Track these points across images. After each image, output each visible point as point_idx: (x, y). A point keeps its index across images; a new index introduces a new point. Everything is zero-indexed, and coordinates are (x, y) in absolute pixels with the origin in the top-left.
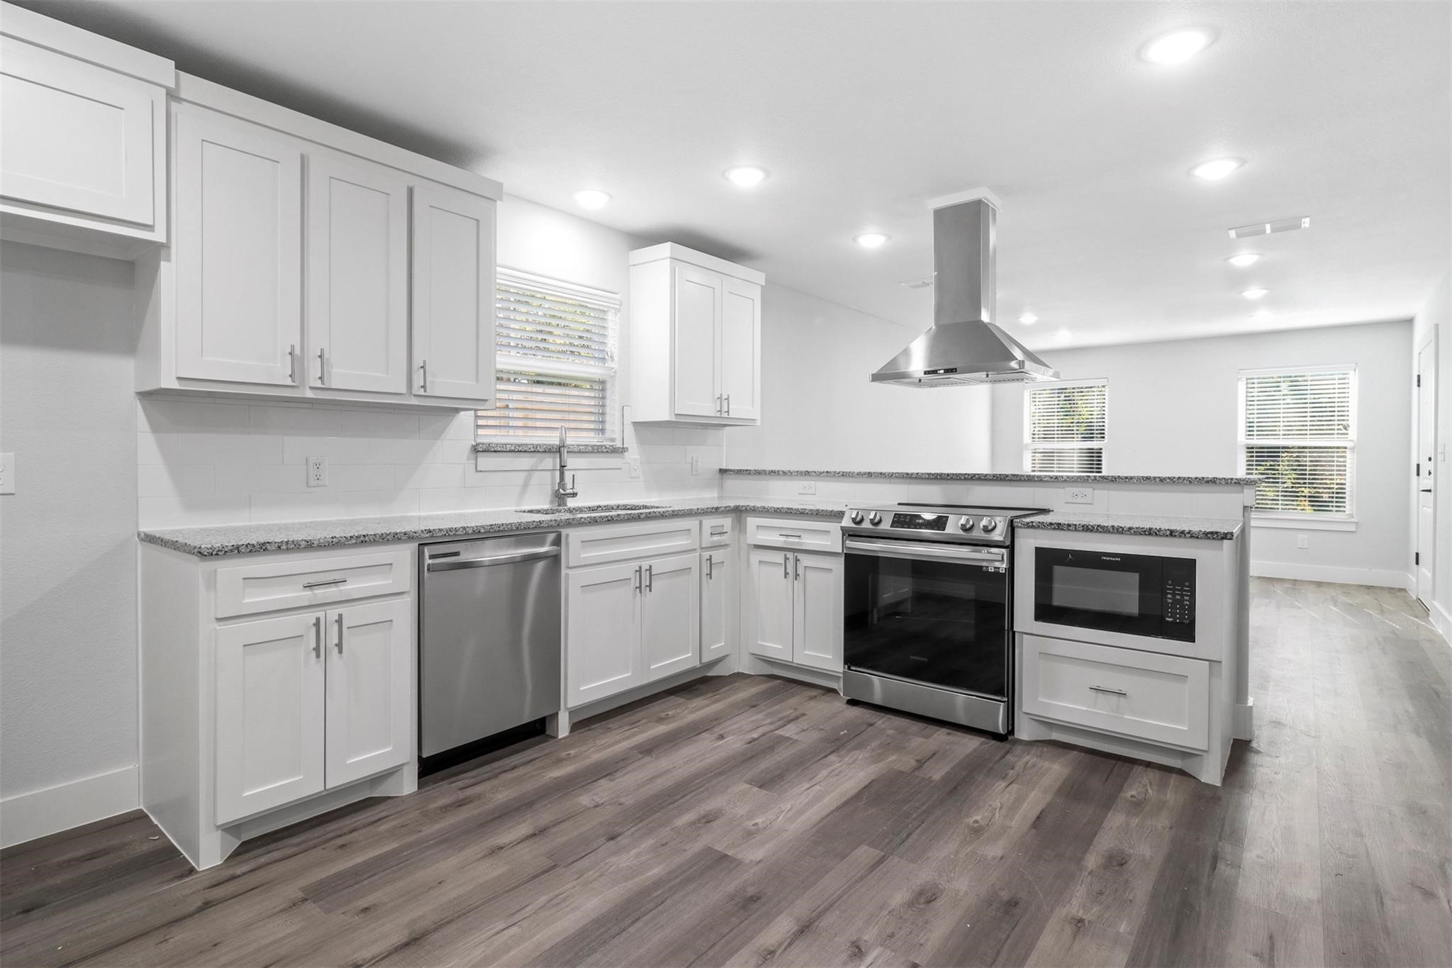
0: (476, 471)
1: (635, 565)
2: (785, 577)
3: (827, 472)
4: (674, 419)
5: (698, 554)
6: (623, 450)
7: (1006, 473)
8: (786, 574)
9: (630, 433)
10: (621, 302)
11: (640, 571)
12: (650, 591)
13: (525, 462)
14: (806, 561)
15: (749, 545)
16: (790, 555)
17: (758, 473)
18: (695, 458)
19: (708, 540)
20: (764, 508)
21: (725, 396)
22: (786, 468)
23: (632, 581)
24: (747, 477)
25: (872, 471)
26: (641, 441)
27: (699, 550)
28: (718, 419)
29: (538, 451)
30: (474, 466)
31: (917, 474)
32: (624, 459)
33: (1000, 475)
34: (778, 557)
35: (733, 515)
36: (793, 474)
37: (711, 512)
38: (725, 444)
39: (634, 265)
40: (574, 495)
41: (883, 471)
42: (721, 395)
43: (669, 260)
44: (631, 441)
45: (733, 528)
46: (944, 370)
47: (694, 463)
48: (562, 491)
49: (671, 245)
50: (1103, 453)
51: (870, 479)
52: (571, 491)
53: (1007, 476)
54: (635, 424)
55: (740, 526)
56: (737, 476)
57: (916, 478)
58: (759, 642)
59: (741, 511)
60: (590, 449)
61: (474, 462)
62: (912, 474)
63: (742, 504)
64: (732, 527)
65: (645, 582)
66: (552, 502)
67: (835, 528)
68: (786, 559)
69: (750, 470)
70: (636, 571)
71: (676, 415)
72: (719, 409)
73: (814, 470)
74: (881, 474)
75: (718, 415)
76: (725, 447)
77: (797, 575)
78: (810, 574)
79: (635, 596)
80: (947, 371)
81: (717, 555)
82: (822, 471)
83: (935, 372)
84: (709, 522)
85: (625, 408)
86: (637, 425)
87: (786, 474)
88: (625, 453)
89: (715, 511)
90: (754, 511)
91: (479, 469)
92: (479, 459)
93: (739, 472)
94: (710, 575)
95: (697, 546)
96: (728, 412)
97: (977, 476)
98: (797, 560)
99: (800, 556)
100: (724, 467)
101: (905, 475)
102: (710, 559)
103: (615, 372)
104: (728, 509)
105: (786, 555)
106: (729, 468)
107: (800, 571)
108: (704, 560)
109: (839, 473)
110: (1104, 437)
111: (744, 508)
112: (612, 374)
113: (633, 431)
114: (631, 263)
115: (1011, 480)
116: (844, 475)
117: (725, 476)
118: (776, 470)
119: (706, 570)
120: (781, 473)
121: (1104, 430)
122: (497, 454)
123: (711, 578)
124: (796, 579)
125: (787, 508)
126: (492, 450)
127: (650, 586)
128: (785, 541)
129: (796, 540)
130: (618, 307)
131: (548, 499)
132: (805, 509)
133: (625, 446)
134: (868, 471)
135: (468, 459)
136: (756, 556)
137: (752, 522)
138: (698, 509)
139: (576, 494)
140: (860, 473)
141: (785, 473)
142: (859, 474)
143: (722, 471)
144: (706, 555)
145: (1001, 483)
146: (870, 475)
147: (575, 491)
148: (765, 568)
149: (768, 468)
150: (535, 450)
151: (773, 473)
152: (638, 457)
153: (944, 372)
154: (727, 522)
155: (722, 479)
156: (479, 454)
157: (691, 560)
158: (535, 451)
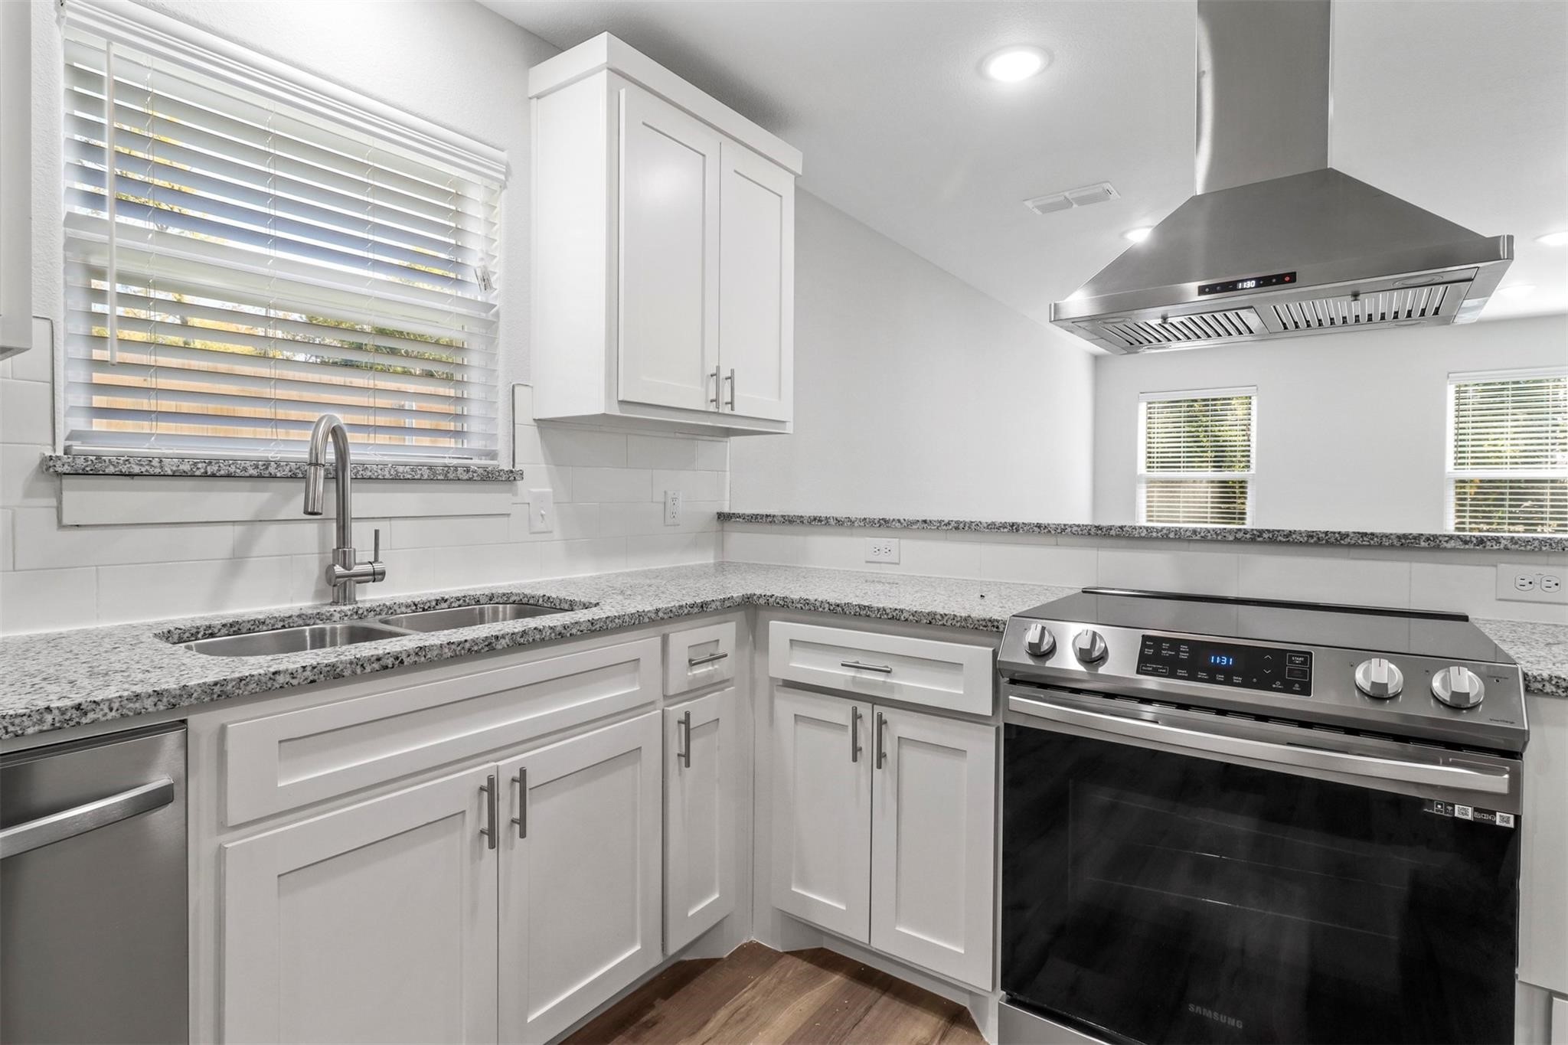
0: (61, 525)
1: (479, 773)
2: (855, 759)
3: (925, 521)
4: (616, 411)
5: (659, 711)
6: (511, 477)
7: (1343, 530)
8: (856, 750)
9: (529, 442)
10: (508, 166)
11: (490, 788)
12: (523, 835)
13: (240, 501)
14: (901, 725)
15: (772, 679)
16: (864, 709)
17: (789, 521)
18: (670, 493)
19: (681, 676)
20: (807, 602)
21: (725, 373)
22: (841, 513)
23: (470, 818)
24: (768, 527)
25: (1020, 521)
26: (556, 458)
27: (661, 704)
28: (713, 417)
29: (272, 477)
30: (54, 511)
31: (1121, 528)
32: (515, 494)
33: (1326, 533)
34: (839, 712)
35: (740, 615)
36: (856, 524)
37: (688, 614)
38: (728, 469)
39: (538, 97)
40: (377, 576)
41: (1044, 521)
42: (718, 368)
43: (605, 72)
44: (531, 456)
45: (740, 642)
46: (1258, 280)
47: (669, 502)
48: (339, 569)
49: (608, 40)
50: (1249, 488)
51: (1013, 537)
52: (368, 568)
53: (1345, 535)
54: (543, 424)
55: (754, 637)
56: (750, 526)
57: (1118, 536)
58: (793, 889)
59: (757, 607)
60: (426, 473)
61: (54, 502)
62: (1110, 528)
63: (758, 592)
64: (738, 640)
65: (507, 811)
66: (319, 594)
67: (977, 657)
68: (856, 717)
69: (774, 516)
70: (482, 789)
71: (622, 402)
72: (714, 397)
73: (897, 518)
74: (1039, 526)
75: (712, 408)
76: (728, 473)
77: (881, 756)
78: (910, 755)
79: (476, 856)
80: (1264, 282)
81: (702, 709)
82: (912, 518)
83: (1230, 287)
84: (684, 638)
85: (516, 389)
86: (545, 425)
87: (842, 524)
88: (519, 483)
89: (701, 610)
90: (785, 607)
91: (66, 521)
92: (66, 495)
93: (754, 519)
94: (686, 757)
95: (657, 694)
96: (732, 403)
97: (1266, 535)
98: (882, 722)
99: (888, 714)
100: (726, 510)
101: (1093, 530)
102: (686, 721)
103: (497, 315)
104: (727, 604)
105: (855, 710)
106: (736, 512)
107: (889, 747)
108: (672, 725)
109: (949, 523)
110: (1248, 467)
111: (762, 601)
112: (491, 318)
113: (537, 435)
114: (533, 92)
115: (1355, 546)
116: (959, 527)
117: (727, 526)
118: (823, 515)
119: (676, 747)
120: (832, 522)
121: (1249, 451)
122: (137, 482)
123: (688, 765)
124: (879, 767)
125: (859, 606)
126: (111, 469)
127: (522, 822)
128: (854, 677)
129: (880, 678)
130: (502, 177)
131: (312, 588)
132: (902, 611)
133: (518, 467)
134: (1010, 520)
135: (28, 493)
136: (788, 705)
137: (780, 630)
138: (657, 611)
139: (383, 573)
140: (993, 523)
141: (839, 522)
142: (993, 527)
143: (723, 517)
144: (677, 711)
145: (1330, 550)
146: (1014, 528)
147: (378, 567)
148: (806, 731)
149: (808, 510)
150: (262, 474)
151: (817, 521)
152: (549, 490)
153: (1258, 286)
154: (725, 633)
155: (722, 530)
156: (67, 482)
157: (644, 730)
158: (260, 476)
